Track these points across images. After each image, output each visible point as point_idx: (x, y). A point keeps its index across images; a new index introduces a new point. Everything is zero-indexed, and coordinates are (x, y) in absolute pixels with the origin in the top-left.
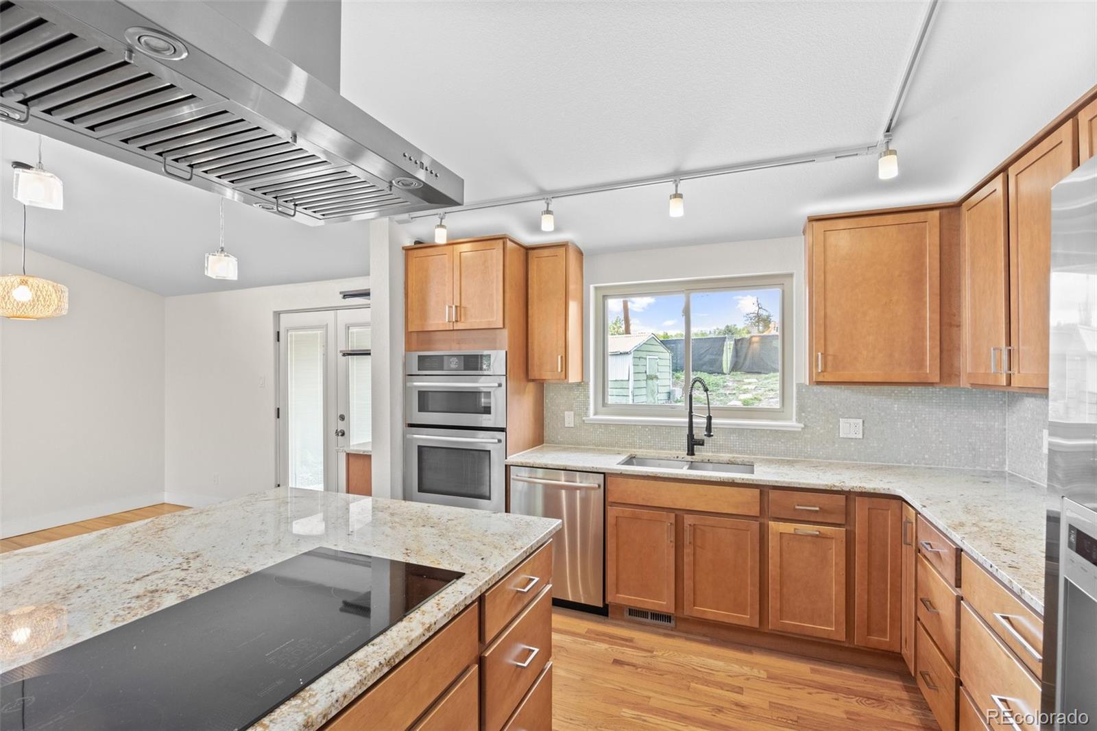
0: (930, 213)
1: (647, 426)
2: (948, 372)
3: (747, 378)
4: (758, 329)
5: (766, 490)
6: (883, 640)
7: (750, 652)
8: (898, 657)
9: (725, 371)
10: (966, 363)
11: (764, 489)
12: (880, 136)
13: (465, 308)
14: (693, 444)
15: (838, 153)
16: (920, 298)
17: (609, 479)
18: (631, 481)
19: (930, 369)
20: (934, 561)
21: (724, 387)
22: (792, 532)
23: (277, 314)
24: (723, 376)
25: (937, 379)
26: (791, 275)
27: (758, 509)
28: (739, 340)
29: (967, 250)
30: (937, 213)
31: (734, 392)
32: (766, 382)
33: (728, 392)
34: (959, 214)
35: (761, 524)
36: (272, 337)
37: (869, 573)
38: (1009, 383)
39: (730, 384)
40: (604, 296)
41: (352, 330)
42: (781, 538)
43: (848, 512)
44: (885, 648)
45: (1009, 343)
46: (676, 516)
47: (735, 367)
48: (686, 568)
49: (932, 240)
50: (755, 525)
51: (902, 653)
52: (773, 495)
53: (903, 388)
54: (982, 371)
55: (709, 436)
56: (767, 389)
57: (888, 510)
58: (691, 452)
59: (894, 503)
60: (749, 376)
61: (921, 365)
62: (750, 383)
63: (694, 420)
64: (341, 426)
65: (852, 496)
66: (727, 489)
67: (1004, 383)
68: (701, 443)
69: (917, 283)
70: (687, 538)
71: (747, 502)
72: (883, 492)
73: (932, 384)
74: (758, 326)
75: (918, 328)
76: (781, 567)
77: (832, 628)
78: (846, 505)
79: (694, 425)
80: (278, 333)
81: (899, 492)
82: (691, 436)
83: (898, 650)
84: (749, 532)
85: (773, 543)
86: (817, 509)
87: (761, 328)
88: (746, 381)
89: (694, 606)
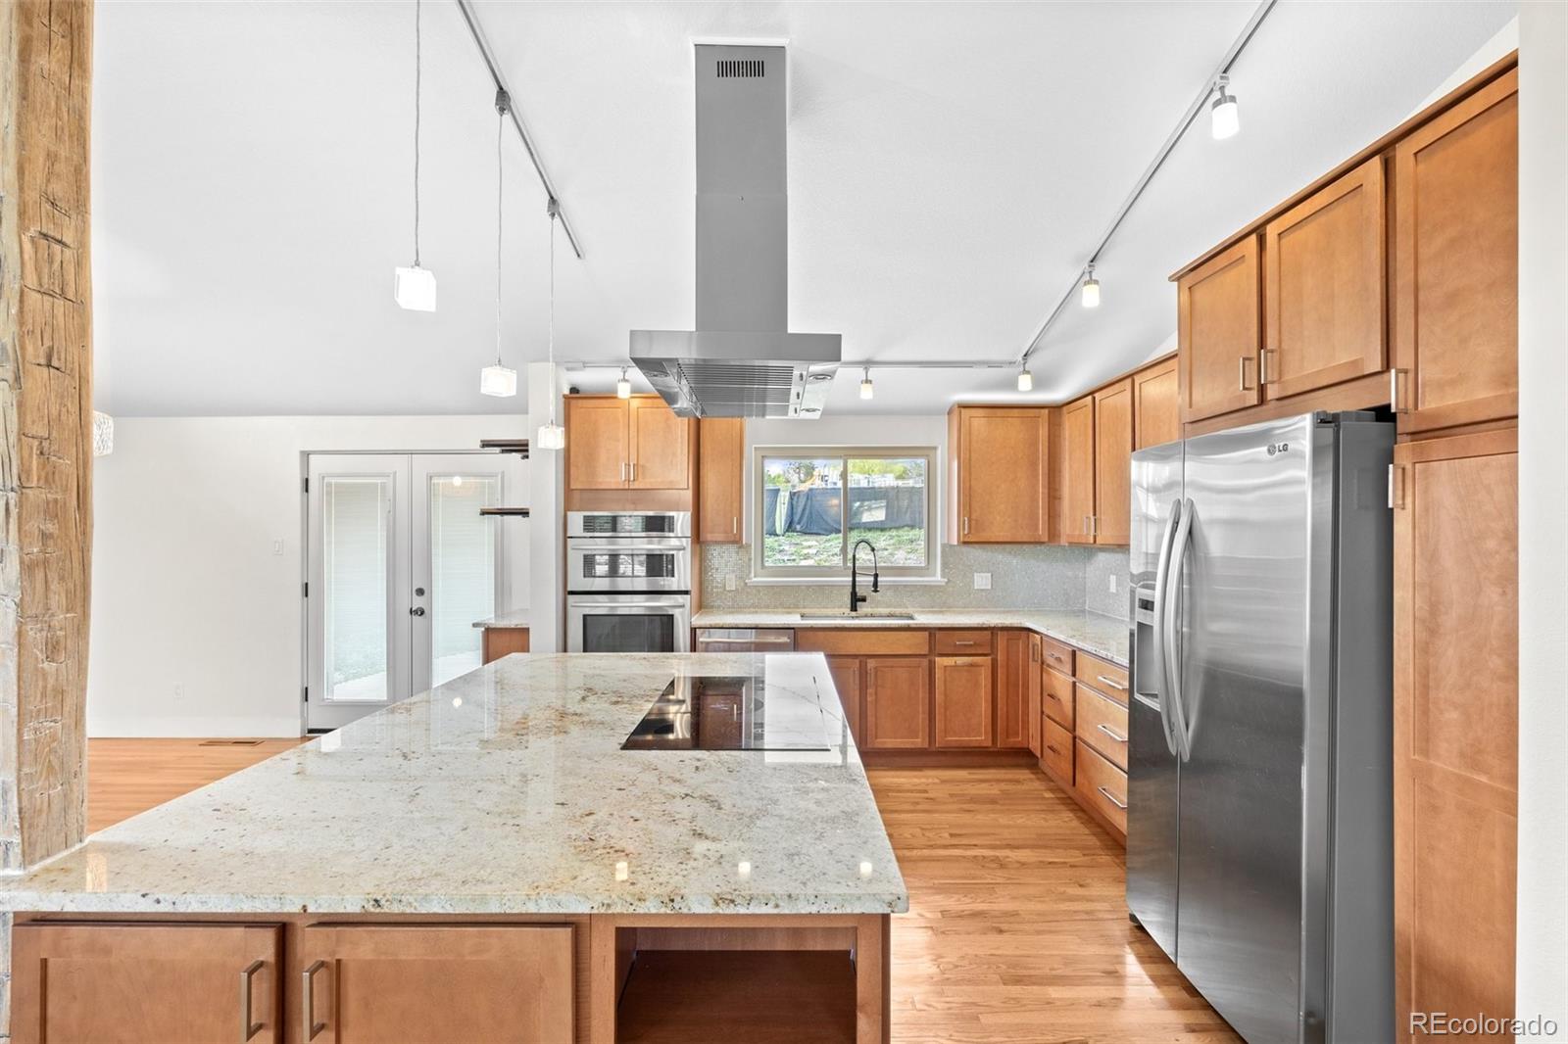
0: (1043, 411)
1: (810, 586)
2: (1053, 534)
3: (806, 540)
4: (799, 478)
5: (933, 632)
6: (1017, 741)
7: (920, 770)
8: (1027, 753)
9: (778, 532)
10: (1066, 528)
11: (932, 631)
12: (1020, 358)
13: (643, 466)
14: (856, 600)
15: (990, 364)
16: (1036, 476)
17: (800, 634)
18: (820, 633)
19: (1042, 531)
20: (1057, 665)
21: (781, 551)
22: (953, 664)
23: (306, 455)
24: (777, 538)
25: (1046, 539)
26: (935, 448)
27: (927, 648)
28: (795, 493)
29: (1067, 443)
30: (1046, 411)
31: (793, 557)
32: (828, 544)
33: (786, 558)
34: (1060, 415)
35: (930, 661)
36: (298, 485)
37: (1008, 690)
38: (1095, 541)
39: (787, 548)
40: (763, 457)
41: (435, 480)
42: (945, 671)
43: (993, 645)
44: (1019, 746)
45: (1095, 515)
46: (860, 662)
47: (790, 527)
48: (869, 706)
49: (1043, 432)
50: (925, 662)
51: (1030, 746)
52: (938, 635)
53: (1019, 546)
54: (1077, 533)
55: (876, 591)
56: (830, 553)
57: (1019, 639)
58: (854, 608)
59: (1024, 633)
60: (807, 537)
61: (1036, 529)
62: (810, 547)
63: (857, 579)
64: (419, 602)
65: (995, 632)
66: (903, 633)
67: (1092, 541)
68: (864, 600)
69: (1034, 464)
70: (871, 679)
71: (917, 644)
72: (1016, 625)
73: (1043, 543)
74: (799, 473)
75: (1034, 500)
76: (946, 695)
77: (981, 738)
78: (992, 639)
79: (857, 583)
80: (307, 480)
81: (1029, 625)
82: (854, 593)
83: (1026, 746)
84: (920, 669)
85: (939, 674)
86: (971, 643)
87: (802, 475)
88: (805, 544)
89: (876, 738)
